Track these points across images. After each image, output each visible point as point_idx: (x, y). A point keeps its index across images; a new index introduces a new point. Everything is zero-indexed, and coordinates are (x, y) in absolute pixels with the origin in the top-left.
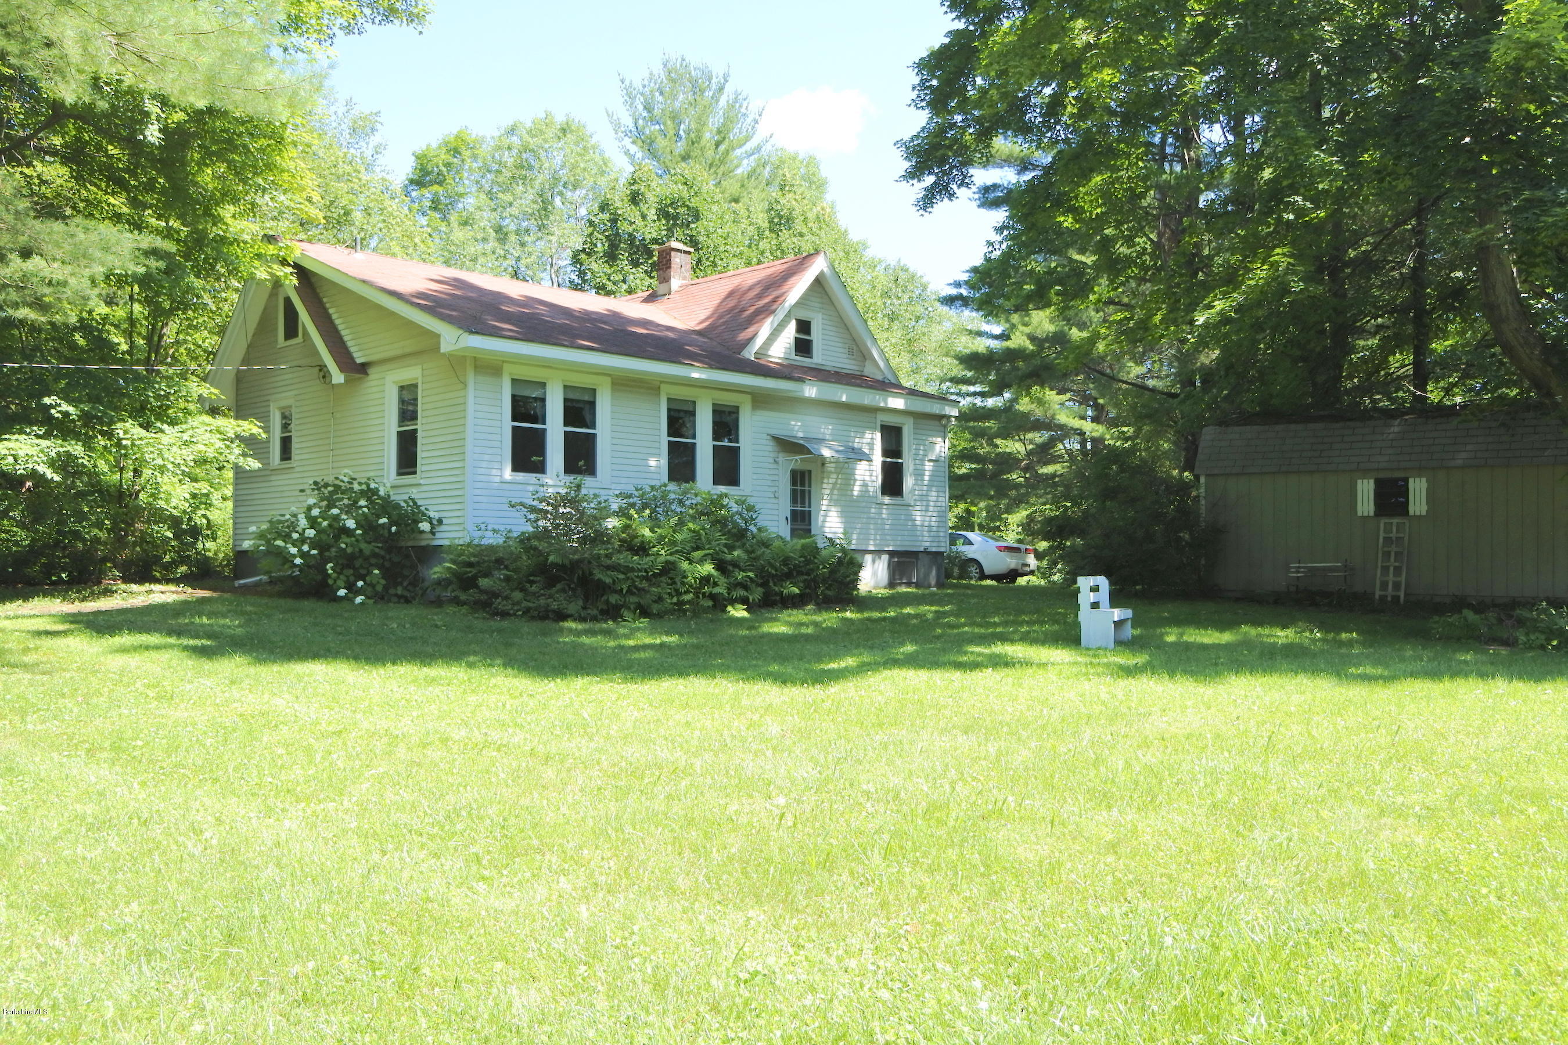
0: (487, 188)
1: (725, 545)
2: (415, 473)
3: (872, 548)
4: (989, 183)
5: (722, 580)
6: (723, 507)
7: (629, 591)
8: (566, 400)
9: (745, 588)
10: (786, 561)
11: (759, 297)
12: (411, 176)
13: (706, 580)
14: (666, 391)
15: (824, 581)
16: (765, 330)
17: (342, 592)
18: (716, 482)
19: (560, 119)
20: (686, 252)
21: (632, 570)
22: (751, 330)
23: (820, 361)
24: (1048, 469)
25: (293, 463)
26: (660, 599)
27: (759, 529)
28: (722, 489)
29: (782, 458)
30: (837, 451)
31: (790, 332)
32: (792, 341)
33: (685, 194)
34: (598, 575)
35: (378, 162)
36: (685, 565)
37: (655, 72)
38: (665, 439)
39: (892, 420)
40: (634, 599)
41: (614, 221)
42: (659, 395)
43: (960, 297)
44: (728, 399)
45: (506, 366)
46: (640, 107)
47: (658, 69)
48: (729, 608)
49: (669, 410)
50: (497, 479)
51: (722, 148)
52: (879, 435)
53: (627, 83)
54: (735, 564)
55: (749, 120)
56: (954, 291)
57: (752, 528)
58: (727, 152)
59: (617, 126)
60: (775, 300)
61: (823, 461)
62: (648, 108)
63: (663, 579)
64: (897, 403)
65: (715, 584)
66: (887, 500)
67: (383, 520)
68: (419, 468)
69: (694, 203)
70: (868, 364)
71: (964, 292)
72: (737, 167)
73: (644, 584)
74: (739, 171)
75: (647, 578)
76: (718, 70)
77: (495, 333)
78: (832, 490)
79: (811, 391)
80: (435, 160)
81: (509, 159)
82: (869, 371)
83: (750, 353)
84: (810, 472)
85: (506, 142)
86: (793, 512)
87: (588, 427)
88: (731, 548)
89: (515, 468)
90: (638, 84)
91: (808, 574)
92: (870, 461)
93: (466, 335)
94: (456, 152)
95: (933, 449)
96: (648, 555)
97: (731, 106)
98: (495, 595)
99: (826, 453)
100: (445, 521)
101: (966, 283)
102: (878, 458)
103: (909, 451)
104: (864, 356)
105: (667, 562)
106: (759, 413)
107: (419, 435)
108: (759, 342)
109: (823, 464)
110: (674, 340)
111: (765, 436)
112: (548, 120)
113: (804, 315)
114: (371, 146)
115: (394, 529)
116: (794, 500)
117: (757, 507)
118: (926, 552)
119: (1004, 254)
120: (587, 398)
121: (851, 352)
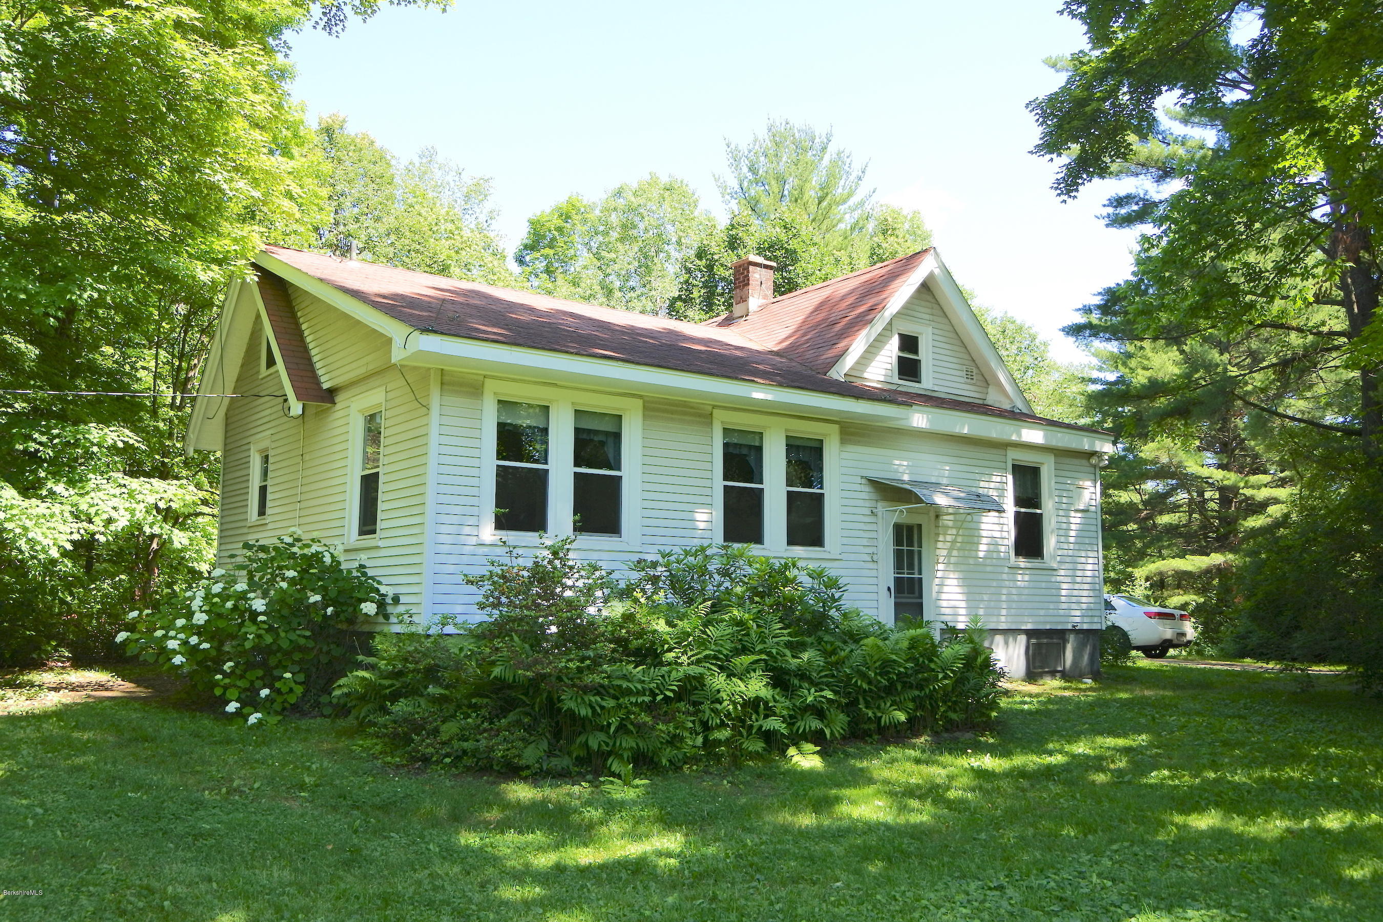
0: (595, 250)
1: (789, 645)
2: (374, 532)
3: (1003, 626)
4: (1122, 193)
5: (783, 705)
6: (787, 582)
7: (622, 727)
8: (577, 431)
9: (820, 713)
10: (886, 666)
11: (853, 306)
12: (526, 241)
13: (754, 704)
14: (721, 419)
15: (946, 698)
16: (858, 346)
17: (232, 707)
18: (791, 541)
19: (664, 179)
20: (766, 267)
21: (629, 692)
22: (842, 345)
23: (930, 387)
24: (1165, 519)
25: (268, 519)
26: (674, 740)
27: (845, 616)
28: (799, 551)
29: (882, 507)
30: (957, 499)
31: (892, 349)
32: (895, 361)
33: (783, 237)
34: (569, 703)
35: (492, 227)
36: (719, 681)
37: (761, 138)
38: (719, 484)
39: (1028, 458)
40: (628, 742)
41: (710, 267)
42: (709, 423)
43: (1089, 326)
44: (808, 430)
45: (490, 385)
46: (745, 170)
47: (763, 134)
48: (792, 751)
49: (726, 445)
50: (473, 540)
51: (824, 204)
52: (1010, 478)
53: (733, 146)
54: (803, 675)
55: (852, 178)
56: (1080, 319)
57: (833, 612)
58: (830, 206)
59: (723, 188)
60: (871, 310)
61: (937, 513)
62: (753, 169)
63: (682, 705)
64: (1033, 435)
65: (770, 712)
66: (1022, 562)
67: (315, 598)
68: (380, 525)
69: (793, 244)
70: (991, 390)
71: (1095, 318)
72: (839, 221)
73: (645, 718)
74: (842, 226)
75: (649, 708)
76: (820, 131)
77: (471, 335)
78: (950, 550)
79: (919, 419)
80: (548, 224)
81: (614, 219)
82: (993, 398)
83: (838, 373)
84: (920, 526)
85: (612, 204)
86: (898, 581)
87: (611, 469)
88: (796, 648)
89: (501, 524)
90: (744, 148)
91: (920, 687)
92: (1001, 511)
93: (417, 333)
94: (567, 217)
95: (1080, 496)
96: (661, 664)
97: (834, 163)
98: (418, 728)
99: (941, 500)
100: (403, 599)
101: (1099, 307)
102: (1010, 508)
103: (1050, 496)
104: (986, 380)
105: (688, 678)
106: (850, 448)
107: (382, 479)
108: (849, 361)
109: (937, 517)
110: (741, 358)
111: (859, 480)
112: (653, 180)
113: (910, 329)
114: (485, 211)
115: (330, 610)
116: (899, 566)
117: (841, 582)
118: (1075, 631)
119: (1165, 251)
120: (608, 427)
121: (969, 376)
